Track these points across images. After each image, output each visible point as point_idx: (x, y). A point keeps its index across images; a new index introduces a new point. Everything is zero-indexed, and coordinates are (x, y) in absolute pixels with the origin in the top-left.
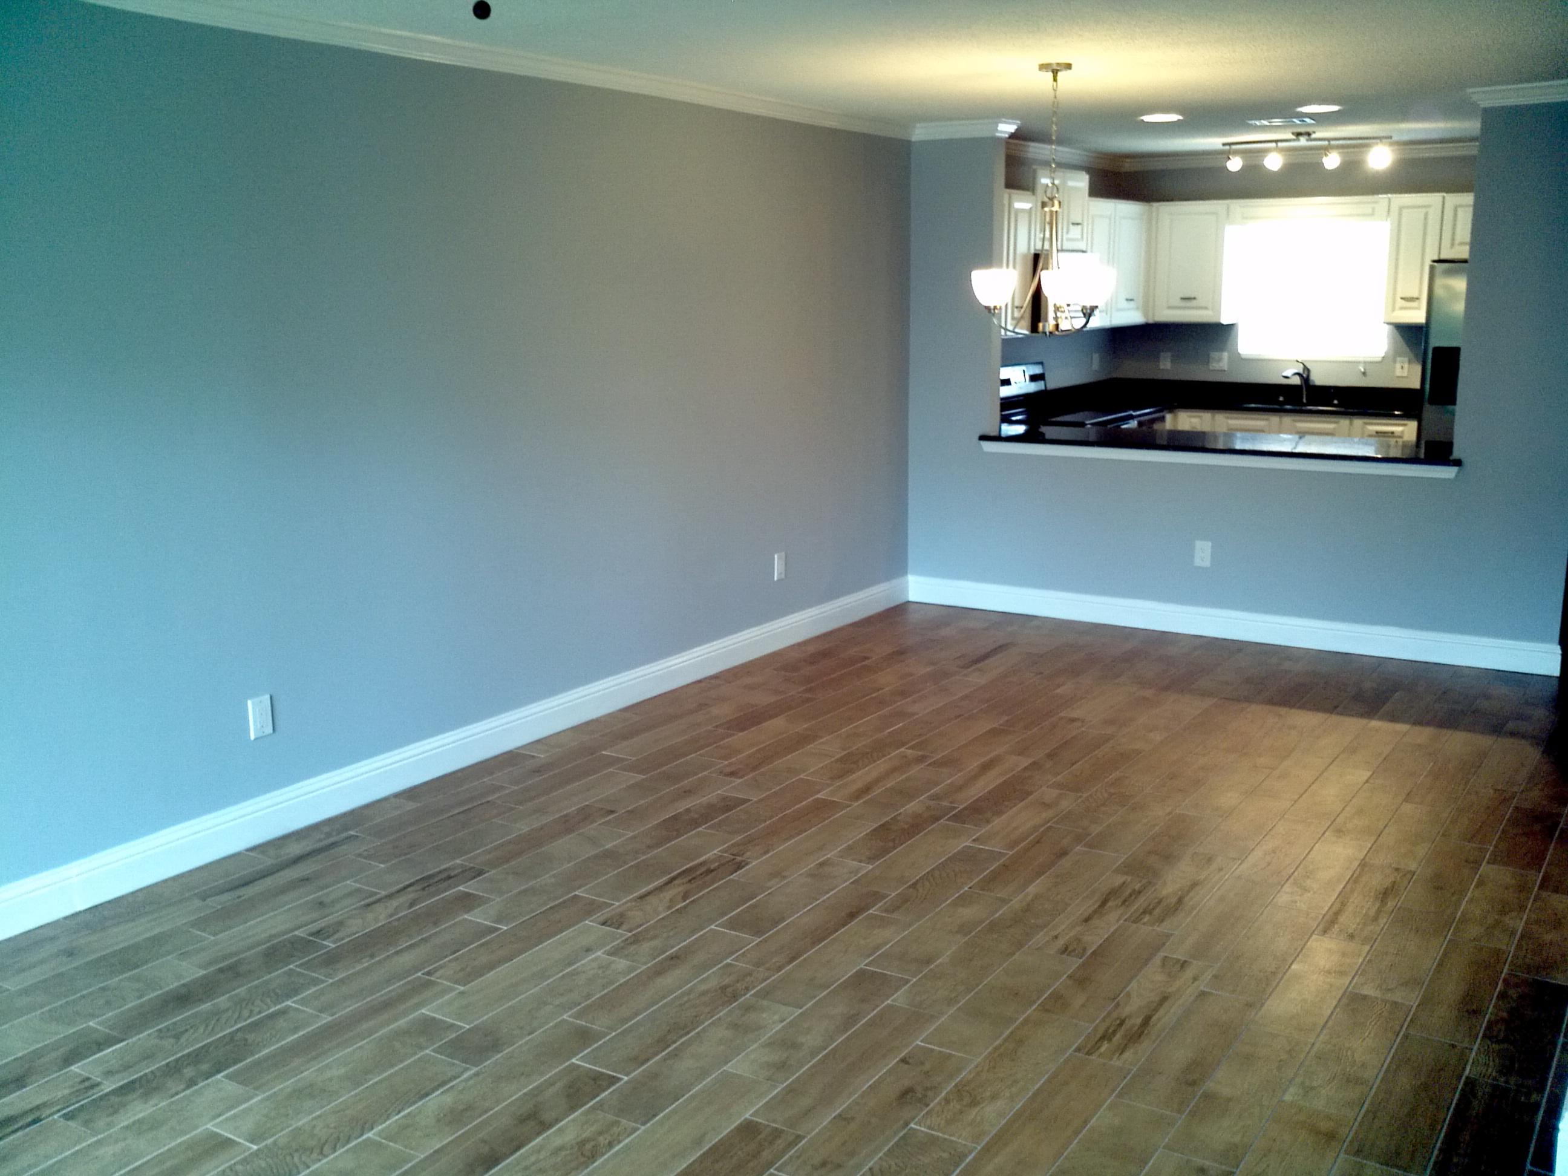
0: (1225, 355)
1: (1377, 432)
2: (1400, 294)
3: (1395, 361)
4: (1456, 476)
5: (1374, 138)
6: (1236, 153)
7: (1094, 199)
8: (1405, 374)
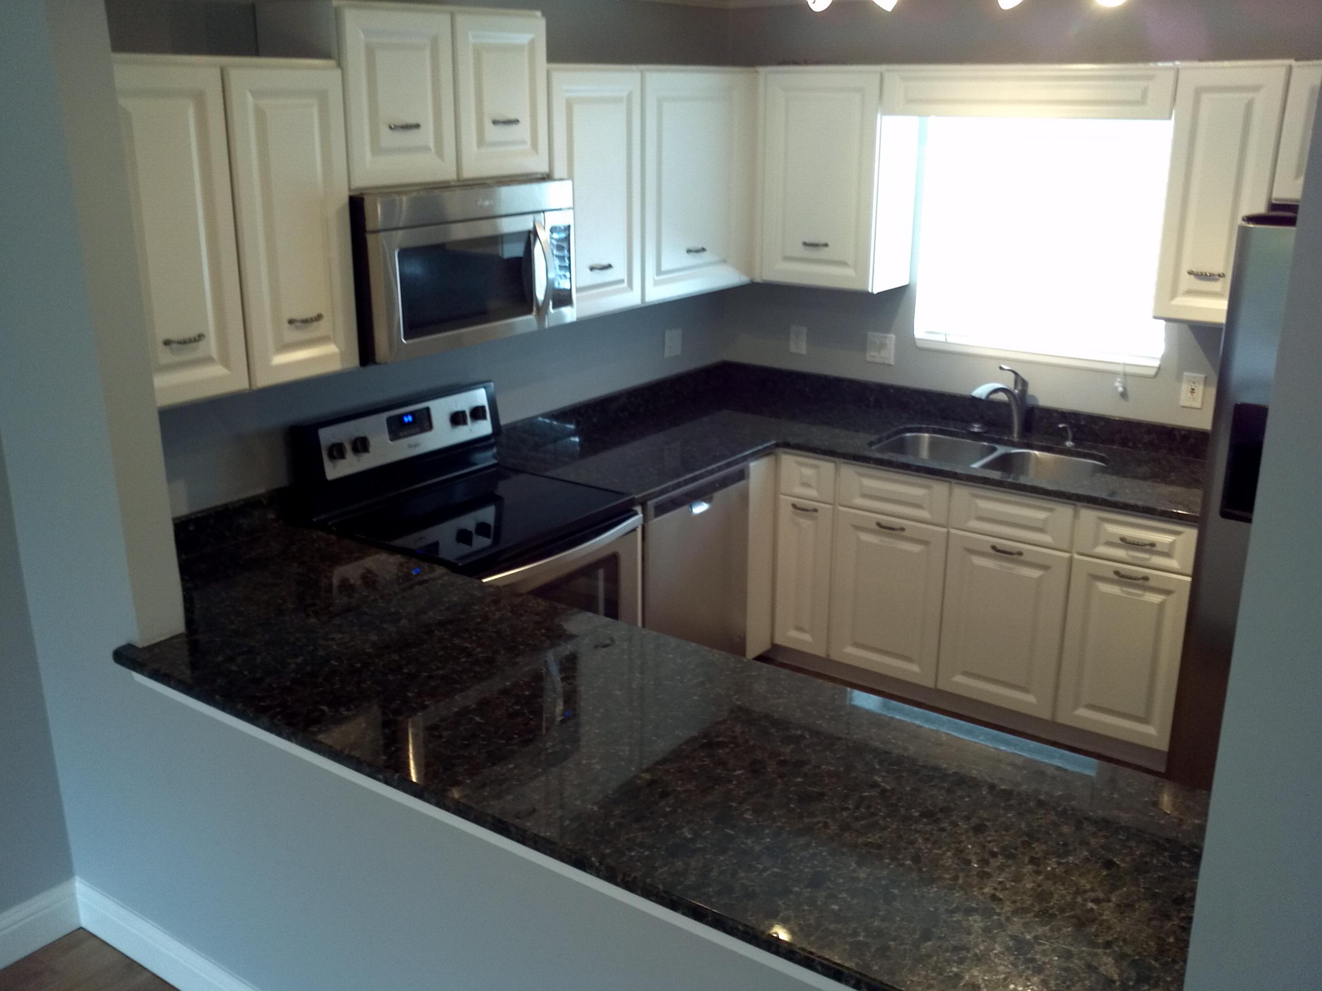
0: (892, 338)
1: (1123, 539)
2: (1186, 266)
3: (1179, 378)
8: (1197, 404)
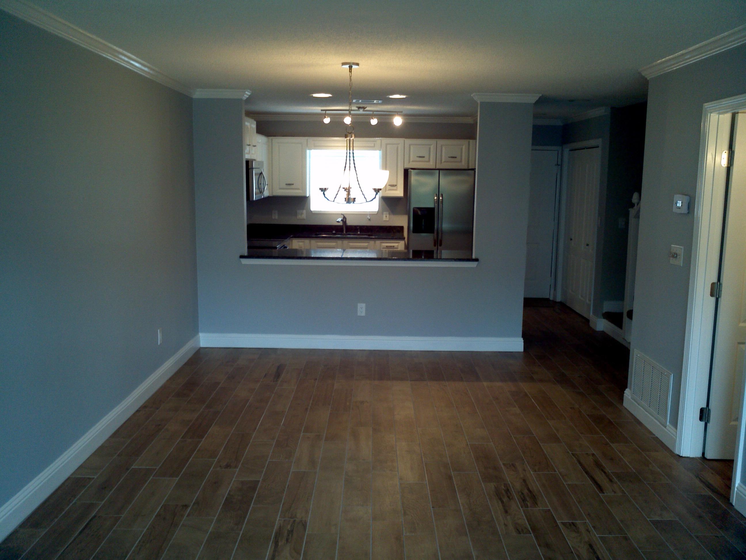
0: (305, 211)
1: (387, 246)
3: (383, 214)
4: (476, 266)
5: (396, 112)
6: (329, 115)
7: (258, 134)
8: (388, 220)
